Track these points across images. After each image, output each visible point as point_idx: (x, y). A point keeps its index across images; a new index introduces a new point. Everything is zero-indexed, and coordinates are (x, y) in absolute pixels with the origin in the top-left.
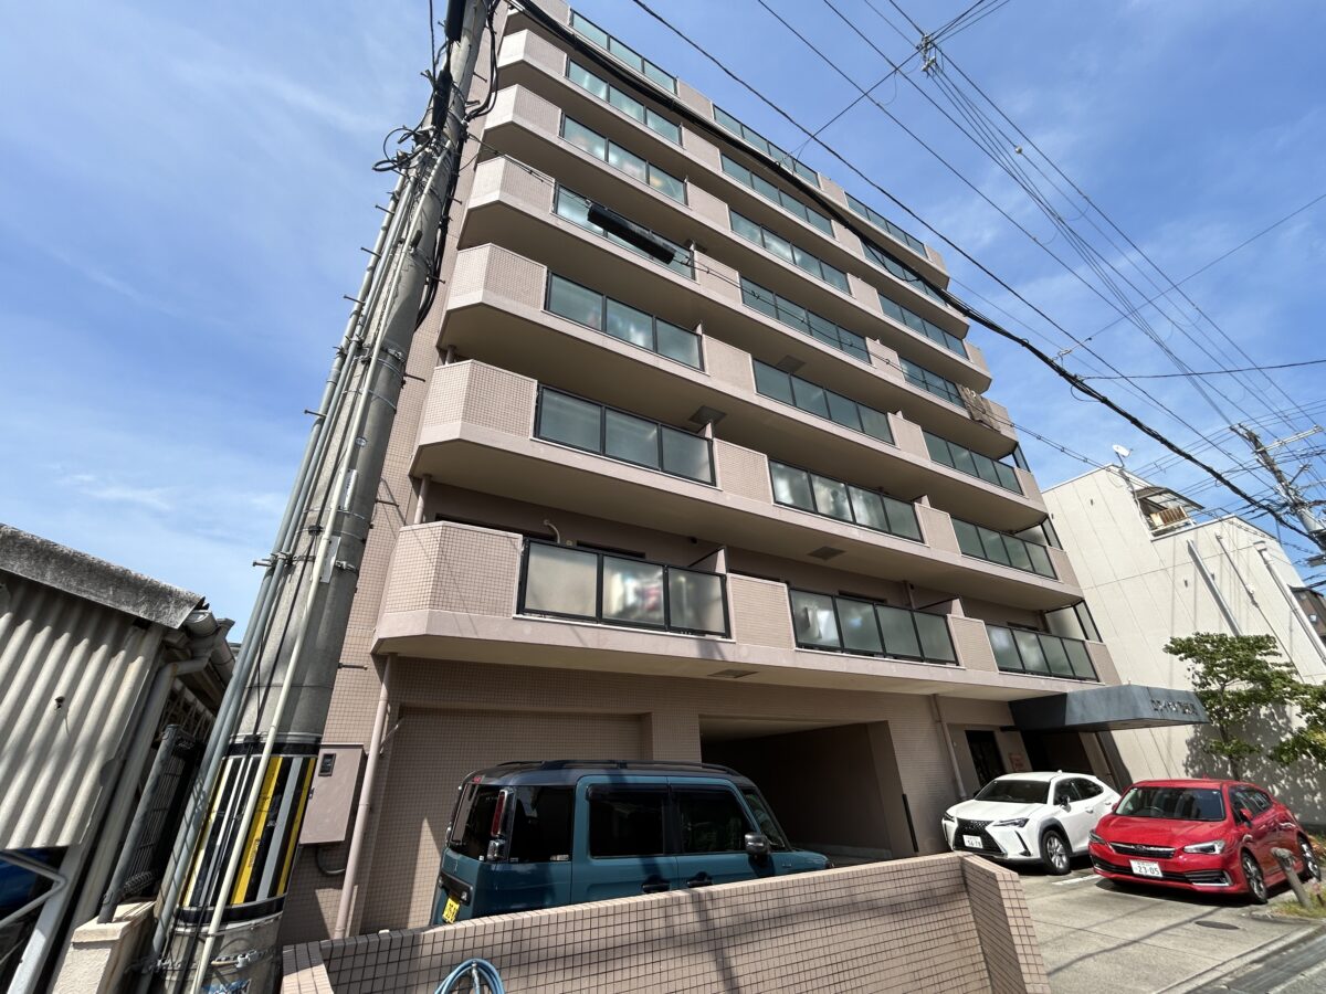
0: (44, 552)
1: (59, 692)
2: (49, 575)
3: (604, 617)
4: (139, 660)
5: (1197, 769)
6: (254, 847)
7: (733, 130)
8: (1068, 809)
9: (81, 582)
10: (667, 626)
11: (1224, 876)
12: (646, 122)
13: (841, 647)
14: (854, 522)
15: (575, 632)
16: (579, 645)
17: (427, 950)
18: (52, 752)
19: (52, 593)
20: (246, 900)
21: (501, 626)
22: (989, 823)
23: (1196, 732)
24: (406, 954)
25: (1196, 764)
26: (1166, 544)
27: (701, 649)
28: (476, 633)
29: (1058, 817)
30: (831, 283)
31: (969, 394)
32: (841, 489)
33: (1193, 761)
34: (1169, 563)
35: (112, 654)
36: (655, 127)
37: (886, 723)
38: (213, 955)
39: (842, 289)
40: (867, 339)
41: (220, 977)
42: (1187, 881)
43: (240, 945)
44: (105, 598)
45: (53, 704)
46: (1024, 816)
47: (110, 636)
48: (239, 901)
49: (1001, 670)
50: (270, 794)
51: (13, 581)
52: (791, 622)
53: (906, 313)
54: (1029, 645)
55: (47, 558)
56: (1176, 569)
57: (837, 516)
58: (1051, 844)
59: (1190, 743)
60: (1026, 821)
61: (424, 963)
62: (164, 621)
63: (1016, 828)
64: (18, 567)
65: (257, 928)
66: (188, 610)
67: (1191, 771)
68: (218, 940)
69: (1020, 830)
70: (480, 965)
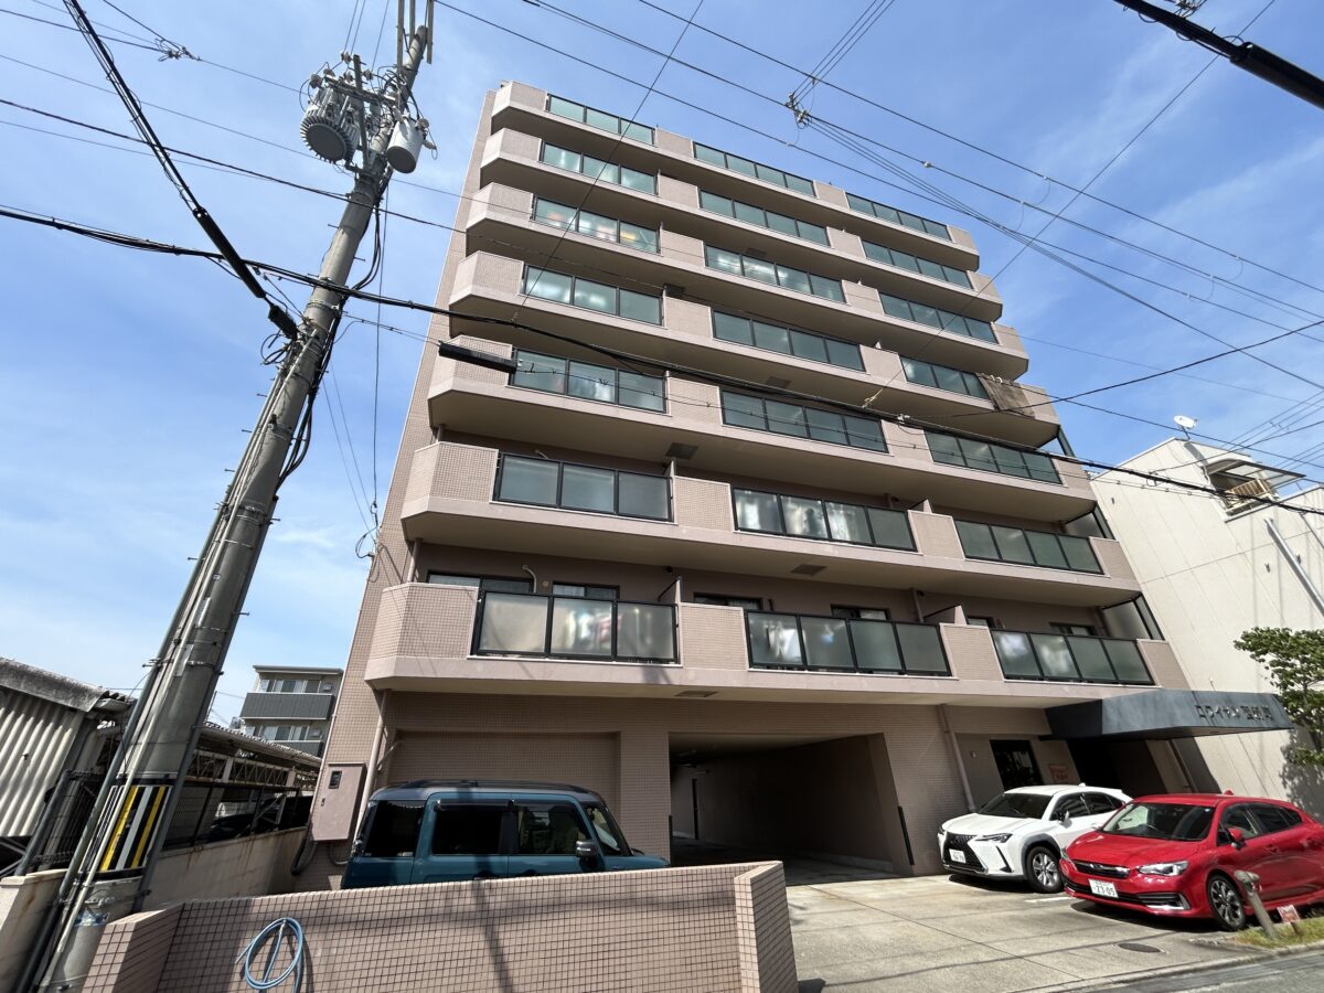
0: (21, 673)
1: (26, 752)
2: (22, 686)
3: (552, 652)
4: (70, 730)
5: (1296, 781)
6: (116, 839)
7: (716, 163)
8: (1067, 825)
9: (39, 688)
10: (614, 656)
11: (1179, 899)
12: (620, 182)
13: (804, 665)
14: (830, 539)
15: (524, 668)
16: (527, 678)
17: (255, 910)
18: (20, 784)
19: (26, 696)
20: (109, 869)
21: (457, 666)
22: (972, 837)
23: (1292, 738)
24: (241, 911)
25: (1295, 775)
26: (1243, 523)
27: (646, 675)
28: (435, 673)
29: (1051, 834)
30: (824, 295)
31: (993, 383)
32: (817, 506)
33: (1290, 772)
34: (1247, 547)
35: (55, 728)
36: (630, 184)
37: (880, 736)
38: (87, 897)
39: (836, 299)
40: (862, 348)
41: (90, 911)
42: (1140, 902)
43: (103, 893)
44: (50, 697)
45: (23, 758)
46: (1008, 831)
47: (55, 718)
48: (105, 869)
49: (1007, 677)
50: (129, 809)
51: (6, 690)
52: (745, 644)
53: (916, 308)
54: (1054, 649)
55: (22, 676)
56: (1257, 551)
57: (812, 534)
58: (1038, 860)
59: (1287, 751)
60: (1009, 836)
61: (253, 918)
62: (81, 708)
63: (998, 844)
64: (6, 683)
65: (114, 884)
66: (95, 700)
67: (1289, 783)
68: (90, 890)
69: (1002, 846)
70: (288, 922)
